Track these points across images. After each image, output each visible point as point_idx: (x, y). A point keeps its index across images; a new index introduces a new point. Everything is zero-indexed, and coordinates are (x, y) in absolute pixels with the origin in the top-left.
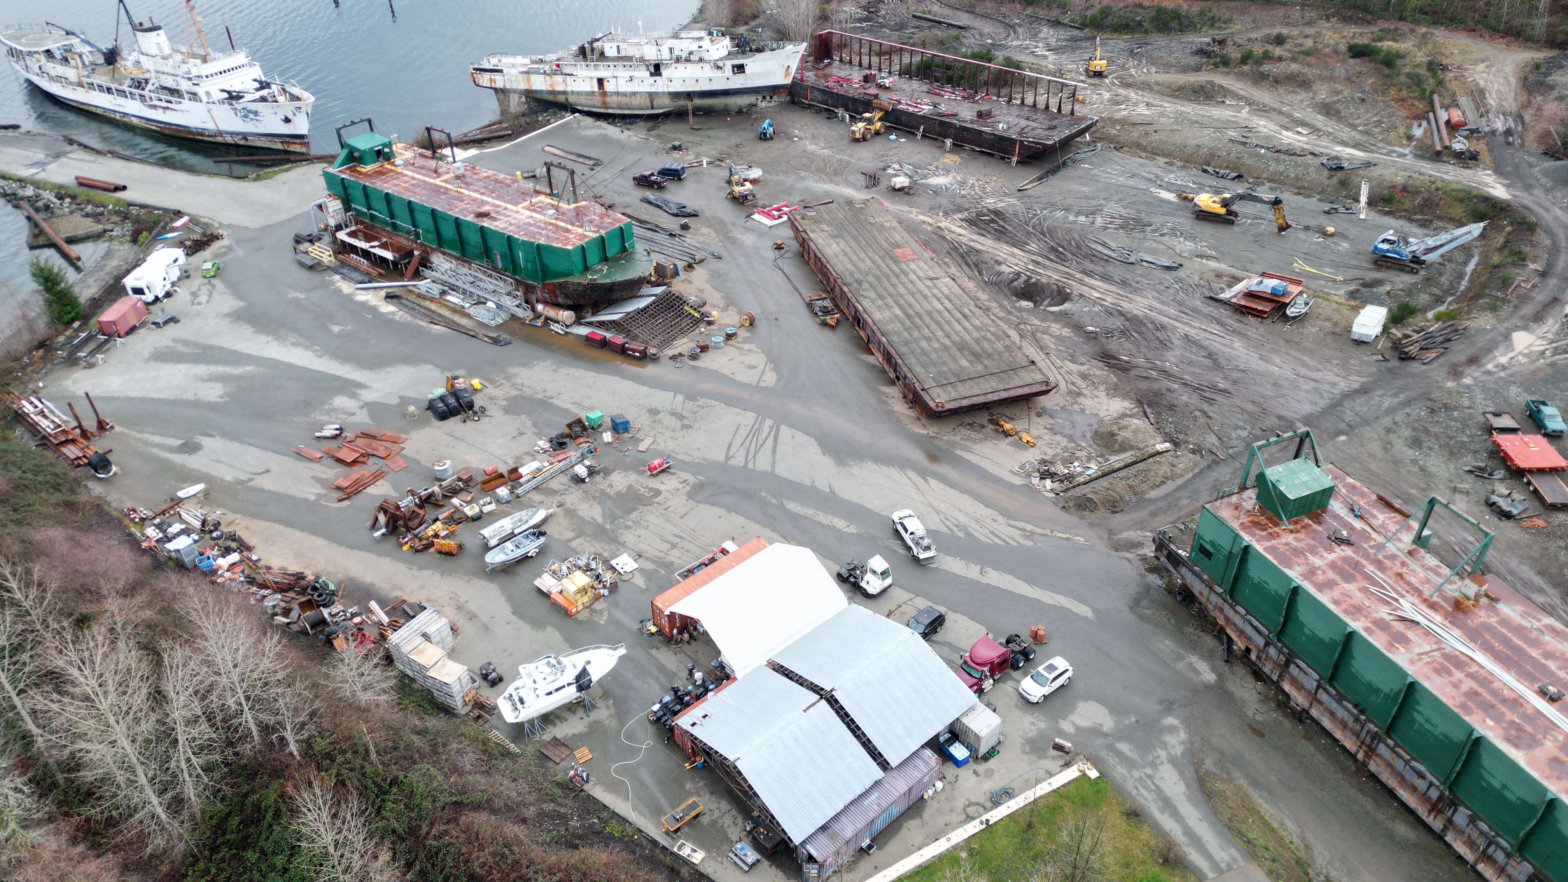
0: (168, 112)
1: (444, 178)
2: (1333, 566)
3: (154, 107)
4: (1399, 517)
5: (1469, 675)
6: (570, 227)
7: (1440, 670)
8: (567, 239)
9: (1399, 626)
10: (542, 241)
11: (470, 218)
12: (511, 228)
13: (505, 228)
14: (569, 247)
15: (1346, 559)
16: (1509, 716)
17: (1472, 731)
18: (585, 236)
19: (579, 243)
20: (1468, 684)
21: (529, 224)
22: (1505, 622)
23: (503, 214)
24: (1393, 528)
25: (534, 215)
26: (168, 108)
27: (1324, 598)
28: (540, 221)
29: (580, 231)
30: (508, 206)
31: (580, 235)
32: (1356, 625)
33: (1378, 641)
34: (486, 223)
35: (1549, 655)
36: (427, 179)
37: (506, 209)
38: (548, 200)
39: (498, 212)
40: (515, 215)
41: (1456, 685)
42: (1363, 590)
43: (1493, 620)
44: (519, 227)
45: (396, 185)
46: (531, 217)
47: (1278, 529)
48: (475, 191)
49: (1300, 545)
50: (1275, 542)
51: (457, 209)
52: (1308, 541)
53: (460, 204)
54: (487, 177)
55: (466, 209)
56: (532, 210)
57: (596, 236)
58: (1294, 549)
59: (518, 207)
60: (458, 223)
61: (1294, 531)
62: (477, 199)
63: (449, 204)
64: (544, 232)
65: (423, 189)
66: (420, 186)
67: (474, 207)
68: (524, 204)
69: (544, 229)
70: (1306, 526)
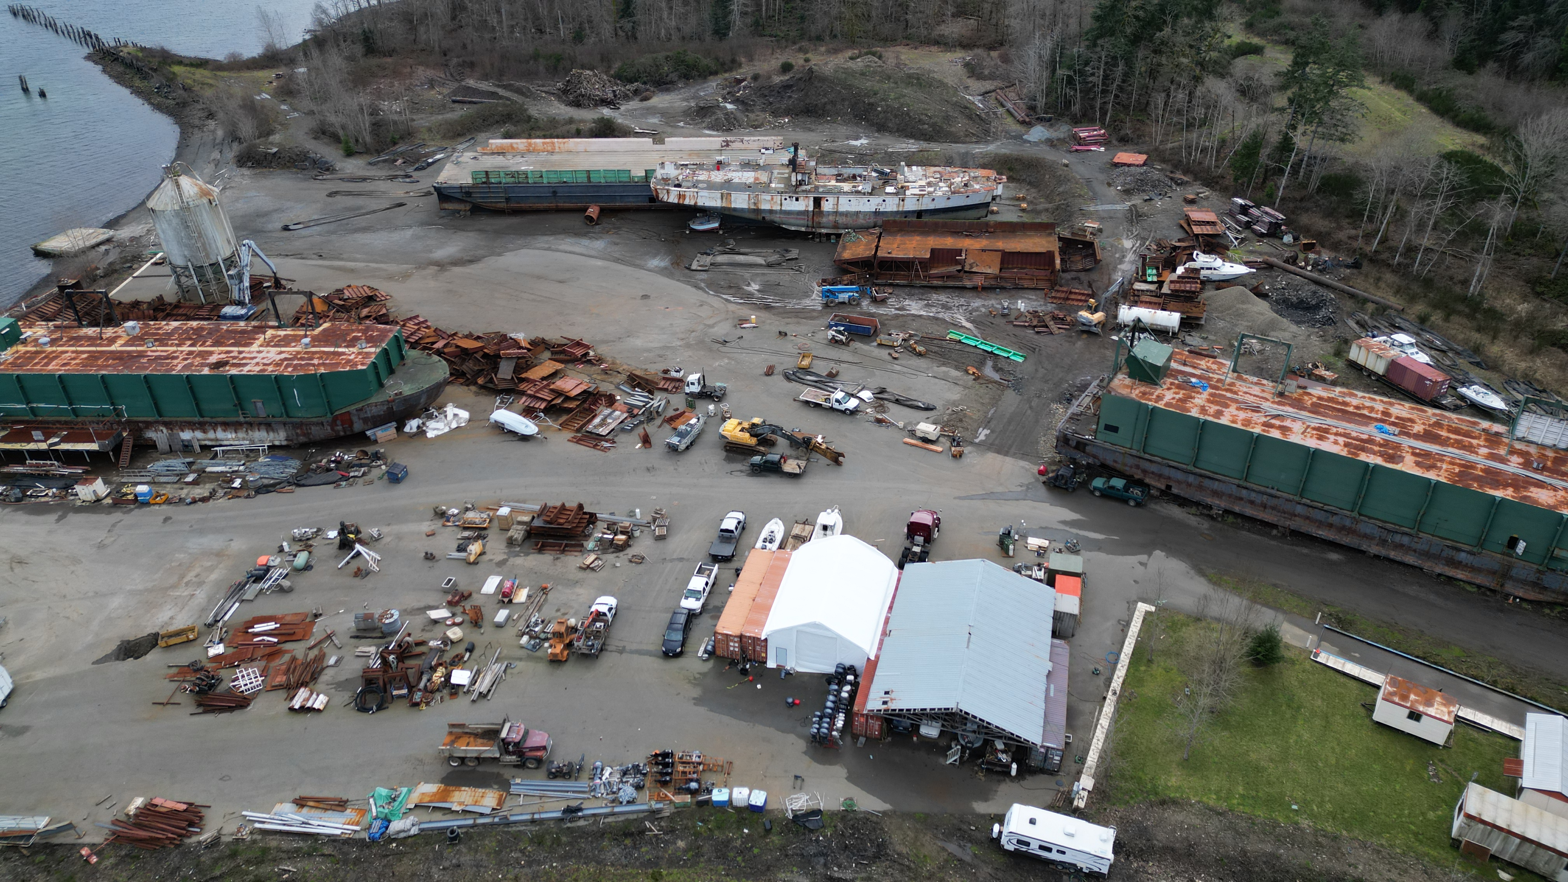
1: (120, 342)
2: (1208, 401)
4: (1212, 360)
5: (1336, 434)
6: (340, 350)
7: (1320, 438)
8: (348, 361)
9: (1277, 422)
10: (322, 370)
11: (206, 371)
12: (270, 368)
13: (264, 370)
14: (360, 367)
15: (1211, 395)
16: (1376, 448)
17: (1367, 464)
18: (368, 354)
19: (369, 361)
20: (1341, 440)
21: (286, 359)
22: (1320, 398)
23: (244, 358)
24: (1215, 367)
25: (283, 349)
27: (1224, 421)
28: (298, 353)
29: (354, 350)
30: (241, 349)
31: (359, 354)
32: (1257, 430)
33: (1275, 434)
34: (234, 371)
35: (1357, 407)
36: (99, 349)
37: (240, 352)
38: (282, 333)
39: (234, 358)
40: (261, 355)
41: (1336, 443)
42: (1238, 409)
43: (1315, 400)
44: (278, 365)
45: (64, 365)
46: (281, 353)
47: (1159, 391)
48: (178, 345)
49: (1180, 396)
50: (1166, 400)
51: (179, 367)
52: (1182, 392)
53: (175, 362)
54: (176, 329)
55: (191, 365)
56: (275, 346)
57: (378, 350)
58: (1180, 400)
59: (255, 347)
60: (190, 382)
61: (1169, 389)
62: (190, 353)
63: (162, 365)
64: (316, 362)
65: (107, 359)
66: (97, 358)
67: (198, 361)
68: (258, 342)
69: (312, 359)
70: (1172, 384)
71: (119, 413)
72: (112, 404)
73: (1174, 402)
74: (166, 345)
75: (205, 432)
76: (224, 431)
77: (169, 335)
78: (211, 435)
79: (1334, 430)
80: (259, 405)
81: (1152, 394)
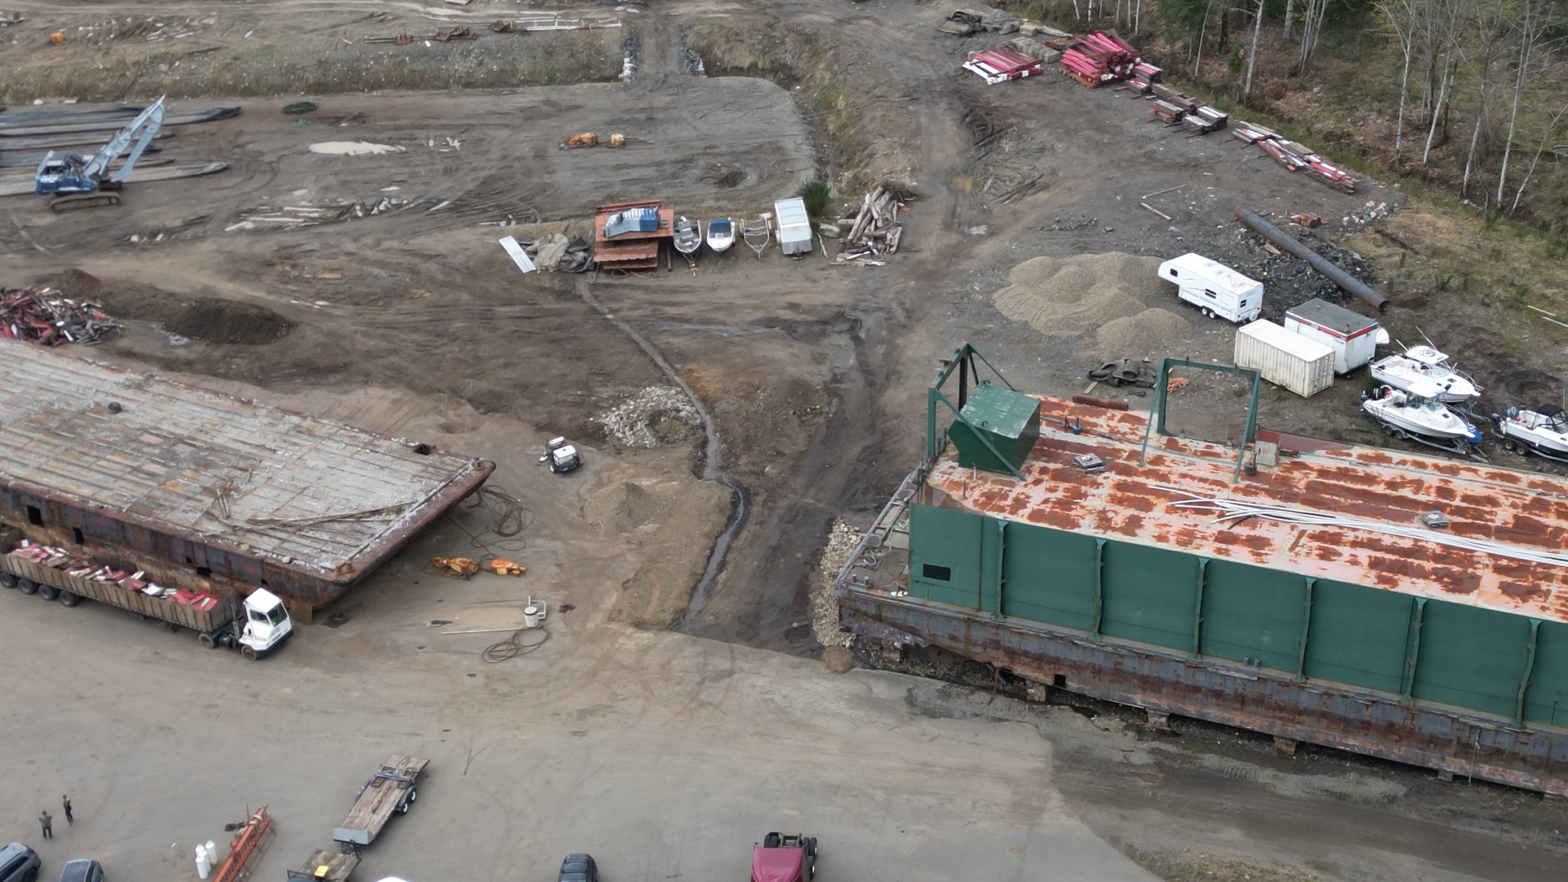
2: (1113, 500)
4: (1116, 414)
5: (1352, 545)
7: (1326, 556)
9: (1244, 531)
15: (1118, 486)
16: (1428, 565)
17: (1415, 600)
20: (1364, 555)
22: (1325, 473)
24: (1124, 427)
27: (1146, 539)
32: (1206, 551)
33: (1242, 556)
35: (1393, 486)
41: (1353, 562)
42: (1169, 510)
43: (1314, 477)
47: (1019, 489)
49: (1060, 494)
50: (1032, 506)
52: (1063, 485)
58: (1060, 503)
61: (1037, 482)
70: (1043, 471)
73: (1047, 508)
79: (1350, 536)
81: (1005, 497)
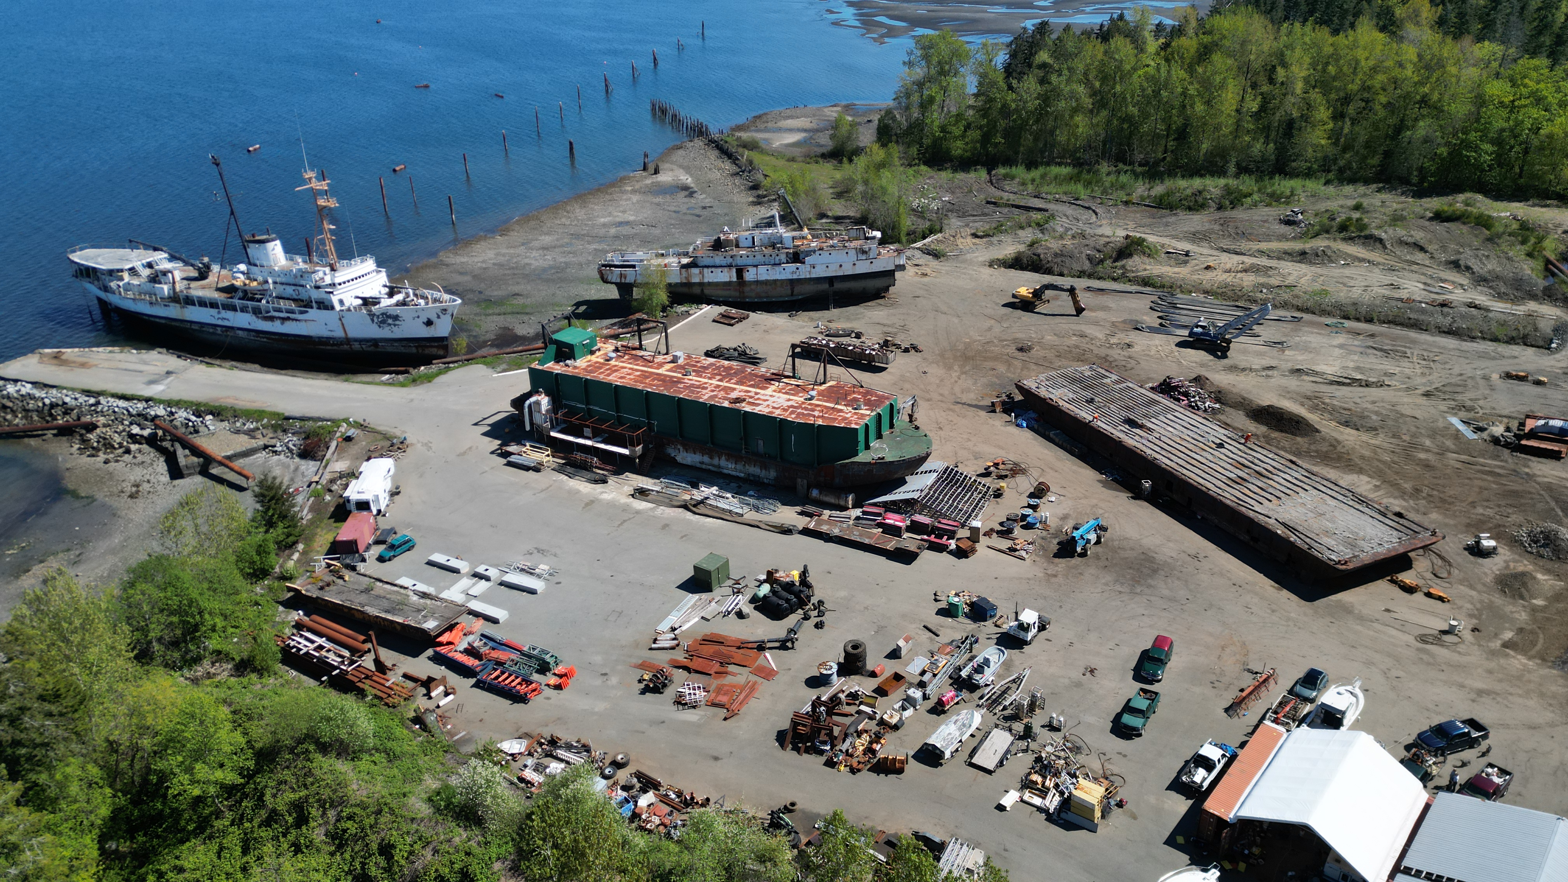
0: (288, 323)
1: (667, 367)
3: (272, 319)
6: (840, 407)
8: (846, 418)
10: (820, 422)
11: (726, 404)
13: (773, 413)
14: (853, 426)
18: (863, 416)
19: (863, 422)
21: (792, 406)
23: (758, 399)
25: (792, 397)
26: (288, 319)
28: (804, 403)
29: (852, 409)
30: (758, 391)
31: (855, 414)
34: (748, 409)
37: (757, 394)
38: (794, 383)
39: (751, 397)
40: (773, 399)
44: (785, 410)
45: (622, 378)
46: (789, 400)
48: (710, 378)
51: (706, 397)
53: (704, 391)
54: (711, 364)
55: (716, 396)
56: (786, 393)
57: (874, 413)
59: (769, 391)
60: (712, 410)
62: (718, 386)
63: (693, 392)
64: (816, 413)
65: (653, 380)
66: (648, 377)
67: (722, 394)
68: (773, 388)
69: (813, 410)
71: (650, 426)
72: (648, 418)
74: (701, 376)
75: (711, 458)
76: (727, 460)
77: (705, 368)
78: (716, 461)
80: (761, 442)
